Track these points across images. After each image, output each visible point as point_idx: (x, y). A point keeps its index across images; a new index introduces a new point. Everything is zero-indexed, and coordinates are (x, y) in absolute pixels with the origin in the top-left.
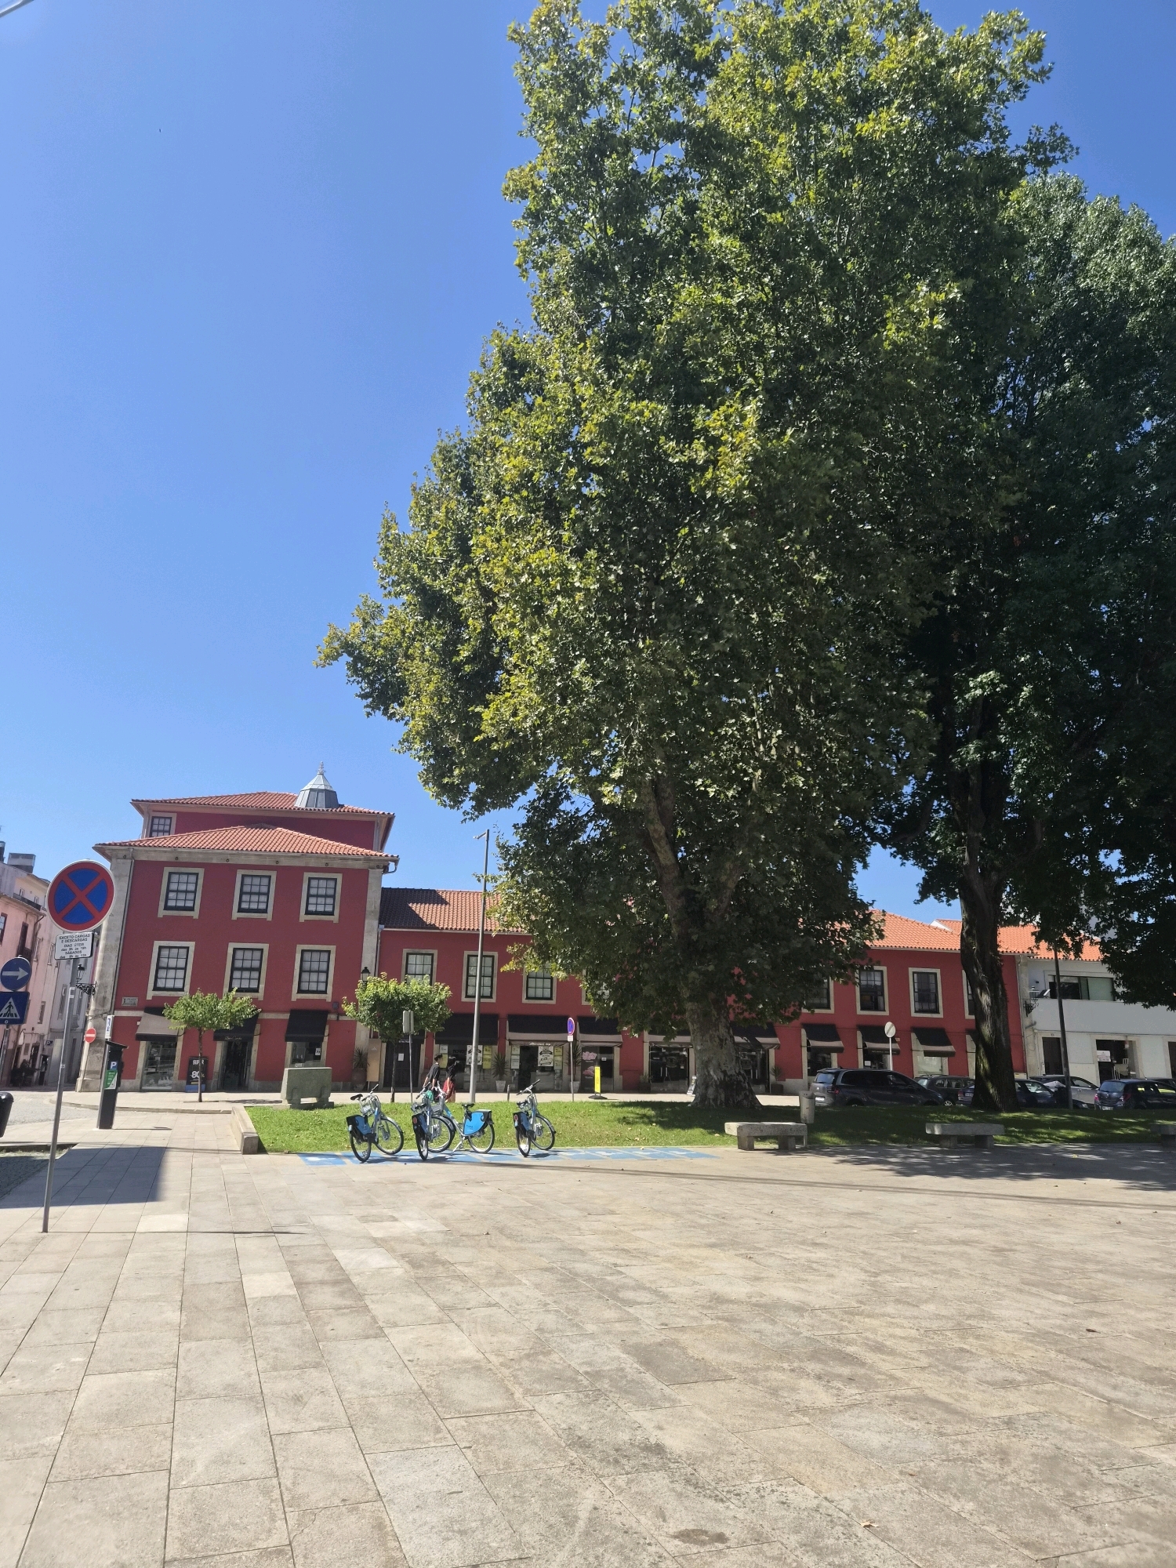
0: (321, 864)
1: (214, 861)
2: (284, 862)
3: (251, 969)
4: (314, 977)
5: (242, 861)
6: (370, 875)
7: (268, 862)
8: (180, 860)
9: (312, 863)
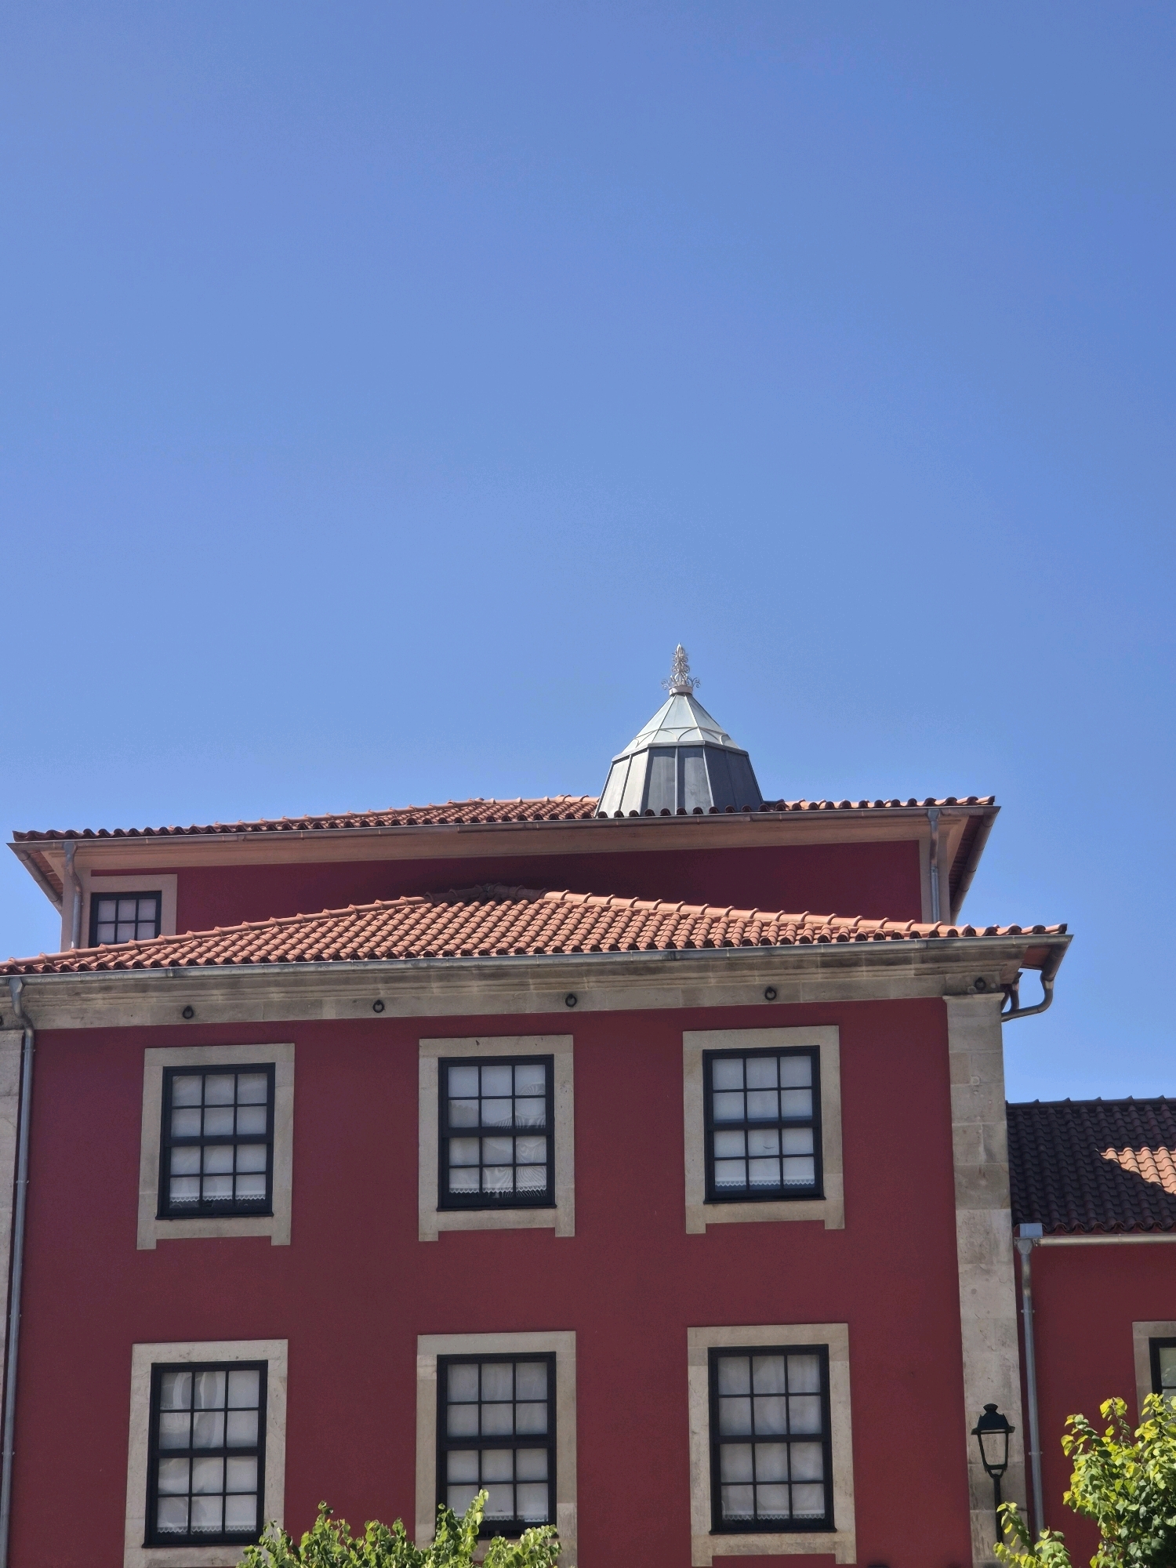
0: (746, 990)
1: (329, 1013)
2: (600, 997)
3: (516, 1442)
4: (772, 1461)
5: (434, 1002)
6: (954, 1022)
7: (534, 1001)
8: (203, 1017)
9: (713, 992)
